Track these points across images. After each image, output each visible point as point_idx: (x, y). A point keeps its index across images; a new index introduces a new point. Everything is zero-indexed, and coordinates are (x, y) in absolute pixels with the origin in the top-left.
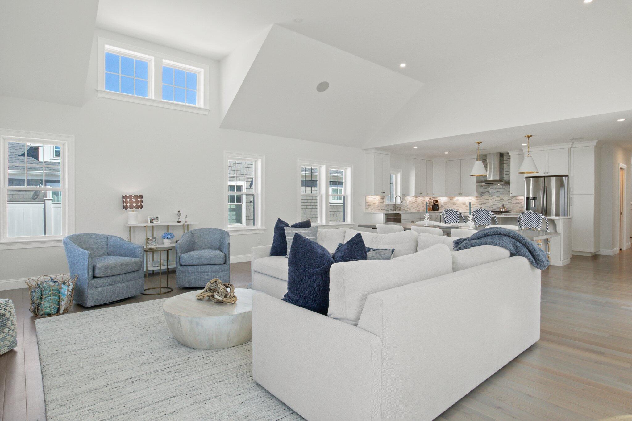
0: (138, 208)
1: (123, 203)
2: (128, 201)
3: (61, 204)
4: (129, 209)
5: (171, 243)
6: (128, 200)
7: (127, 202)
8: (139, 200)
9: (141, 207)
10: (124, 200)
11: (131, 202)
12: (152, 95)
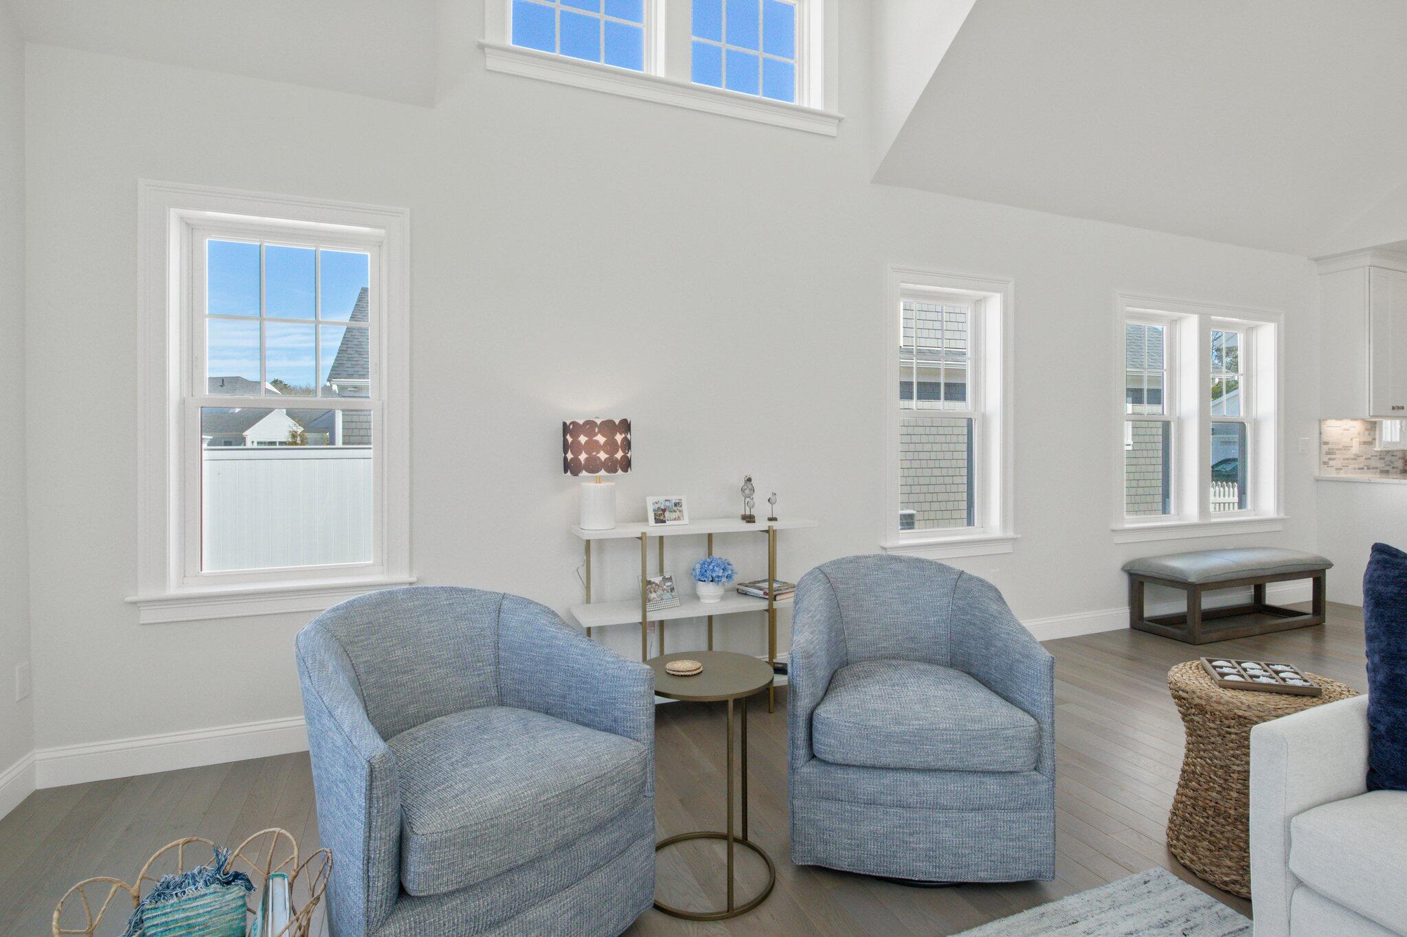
0: (616, 471)
1: (565, 452)
2: (583, 442)
3: (371, 448)
4: (584, 473)
5: (723, 598)
6: (583, 439)
7: (577, 449)
8: (619, 438)
9: (626, 464)
10: (570, 439)
11: (592, 446)
12: (656, 63)
